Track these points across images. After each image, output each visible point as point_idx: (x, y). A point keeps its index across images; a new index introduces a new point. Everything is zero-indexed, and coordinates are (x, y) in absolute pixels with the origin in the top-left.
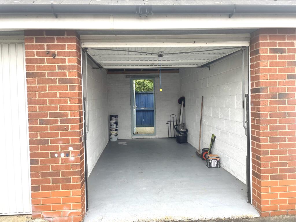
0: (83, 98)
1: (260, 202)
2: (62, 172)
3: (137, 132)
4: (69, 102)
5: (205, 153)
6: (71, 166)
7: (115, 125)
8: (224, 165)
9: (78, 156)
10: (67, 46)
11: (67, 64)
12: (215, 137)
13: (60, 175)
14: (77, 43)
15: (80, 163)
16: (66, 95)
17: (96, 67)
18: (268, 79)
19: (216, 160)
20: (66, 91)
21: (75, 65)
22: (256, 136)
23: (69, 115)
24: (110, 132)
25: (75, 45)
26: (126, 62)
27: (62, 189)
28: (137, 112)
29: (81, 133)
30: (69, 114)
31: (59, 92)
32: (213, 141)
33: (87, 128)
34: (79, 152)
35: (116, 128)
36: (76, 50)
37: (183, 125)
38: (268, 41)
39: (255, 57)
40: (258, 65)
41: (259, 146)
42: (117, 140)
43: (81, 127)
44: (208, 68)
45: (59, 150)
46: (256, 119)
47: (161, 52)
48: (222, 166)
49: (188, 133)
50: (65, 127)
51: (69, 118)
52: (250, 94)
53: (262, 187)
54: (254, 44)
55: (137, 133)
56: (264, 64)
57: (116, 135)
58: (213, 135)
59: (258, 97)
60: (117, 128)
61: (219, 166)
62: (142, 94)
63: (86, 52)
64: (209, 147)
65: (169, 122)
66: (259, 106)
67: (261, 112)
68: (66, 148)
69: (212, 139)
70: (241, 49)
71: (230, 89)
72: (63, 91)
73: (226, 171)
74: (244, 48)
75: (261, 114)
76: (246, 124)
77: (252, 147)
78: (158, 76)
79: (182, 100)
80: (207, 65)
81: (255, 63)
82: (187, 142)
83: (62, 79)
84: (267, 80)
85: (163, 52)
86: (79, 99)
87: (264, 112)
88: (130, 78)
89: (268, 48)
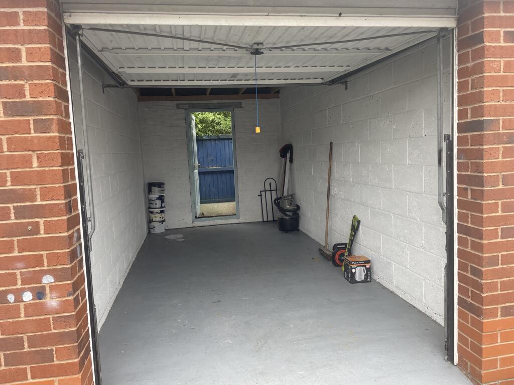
0: (74, 151)
1: (479, 364)
2: (29, 338)
3: (203, 213)
4: (35, 164)
5: (339, 252)
6: (52, 322)
7: (158, 203)
8: (379, 275)
9: (69, 295)
10: (21, 17)
11: (24, 63)
12: (359, 222)
13: (24, 345)
14: (48, 7)
15: (73, 313)
16: (27, 145)
17: (113, 82)
18: (501, 99)
19: (365, 266)
20: (26, 135)
21: (47, 66)
22: (469, 225)
23: (39, 197)
24: (150, 217)
25: (43, 12)
26: (178, 71)
27: (33, 378)
28: (202, 176)
29: (75, 239)
30: (38, 193)
31: (7, 136)
32: (355, 229)
33: (89, 224)
34: (71, 286)
35: (162, 207)
36: (46, 28)
37: (290, 197)
38: (502, 14)
39: (472, 51)
40: (480, 68)
41: (479, 247)
42: (164, 231)
43: (72, 223)
44: (344, 86)
45: (16, 284)
46: (472, 190)
47: (258, 44)
48: (375, 277)
49: (300, 212)
50: (30, 228)
51: (39, 202)
52: (456, 134)
53: (483, 334)
54: (469, 22)
55: (203, 216)
56: (494, 66)
57: (162, 222)
58: (354, 217)
59: (480, 140)
60: (164, 207)
61: (370, 278)
62: (210, 140)
63: (77, 38)
64: (347, 241)
65: (263, 193)
66: (481, 161)
67: (485, 175)
68: (36, 277)
69: (353, 226)
70: (435, 34)
71: (394, 127)
72: (17, 135)
73: (384, 288)
74: (444, 33)
75: (485, 179)
76: (445, 199)
77: (458, 249)
78: (240, 105)
79: (286, 151)
80: (342, 80)
81: (469, 65)
82: (299, 230)
83: (12, 102)
84: (500, 103)
85: (262, 44)
86: (62, 153)
87: (492, 174)
88: (185, 109)
89: (502, 30)
